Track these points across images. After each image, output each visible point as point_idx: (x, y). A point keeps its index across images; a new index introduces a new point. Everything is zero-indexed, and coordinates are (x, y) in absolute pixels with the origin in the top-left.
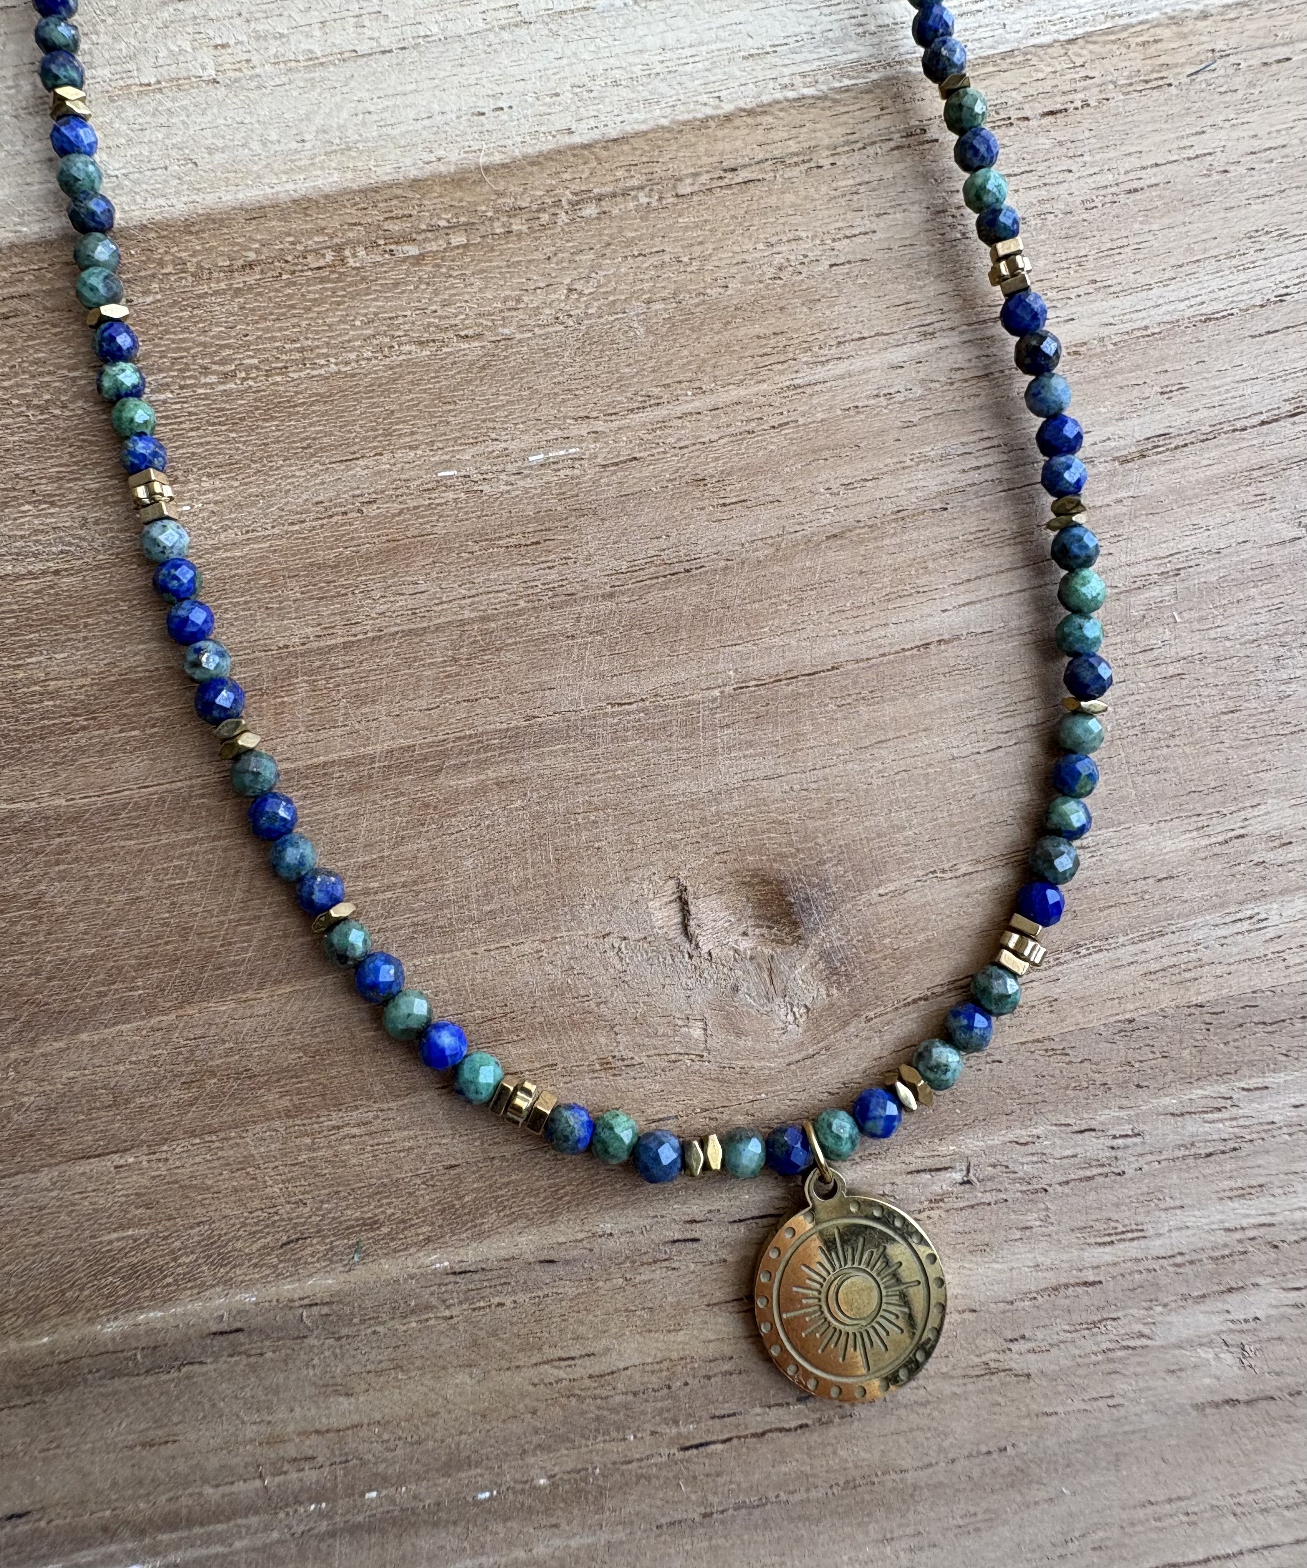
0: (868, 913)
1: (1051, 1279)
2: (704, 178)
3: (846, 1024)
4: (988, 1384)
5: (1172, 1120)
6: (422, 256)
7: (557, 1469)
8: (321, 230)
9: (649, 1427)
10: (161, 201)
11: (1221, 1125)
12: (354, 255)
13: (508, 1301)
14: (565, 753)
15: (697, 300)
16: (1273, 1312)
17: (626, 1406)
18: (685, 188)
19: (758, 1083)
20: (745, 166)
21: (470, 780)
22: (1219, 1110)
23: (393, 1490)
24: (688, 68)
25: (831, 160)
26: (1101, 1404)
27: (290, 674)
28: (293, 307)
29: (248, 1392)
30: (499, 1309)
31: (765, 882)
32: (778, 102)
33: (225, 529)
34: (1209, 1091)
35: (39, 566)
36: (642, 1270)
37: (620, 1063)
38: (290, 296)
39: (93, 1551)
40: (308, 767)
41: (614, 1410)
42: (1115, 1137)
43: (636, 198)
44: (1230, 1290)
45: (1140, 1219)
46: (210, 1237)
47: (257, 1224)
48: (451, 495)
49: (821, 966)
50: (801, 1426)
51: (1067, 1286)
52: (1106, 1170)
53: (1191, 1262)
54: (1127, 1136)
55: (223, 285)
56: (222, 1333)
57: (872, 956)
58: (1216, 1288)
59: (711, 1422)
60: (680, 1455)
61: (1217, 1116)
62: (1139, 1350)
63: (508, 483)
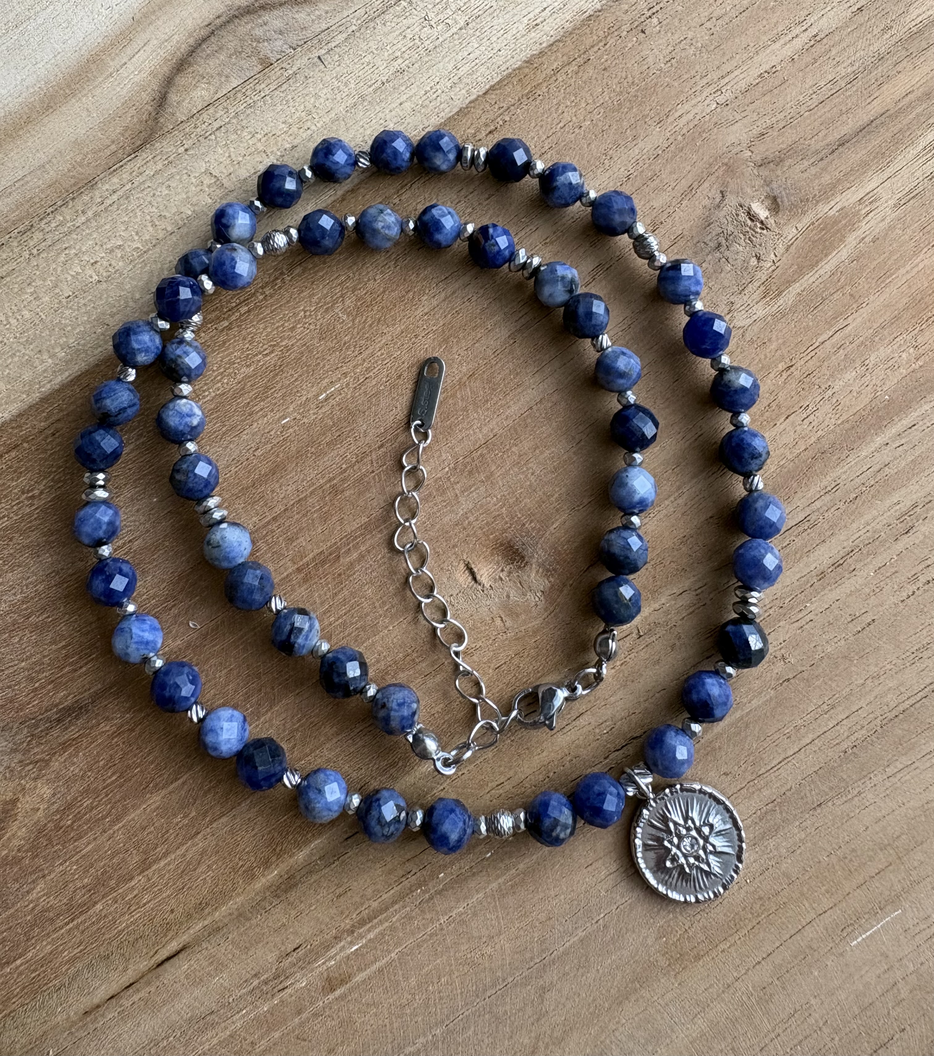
3: (562, 590)
19: (535, 633)
31: (503, 544)
39: (335, 948)
48: (292, 430)
49: (541, 570)
63: (314, 414)
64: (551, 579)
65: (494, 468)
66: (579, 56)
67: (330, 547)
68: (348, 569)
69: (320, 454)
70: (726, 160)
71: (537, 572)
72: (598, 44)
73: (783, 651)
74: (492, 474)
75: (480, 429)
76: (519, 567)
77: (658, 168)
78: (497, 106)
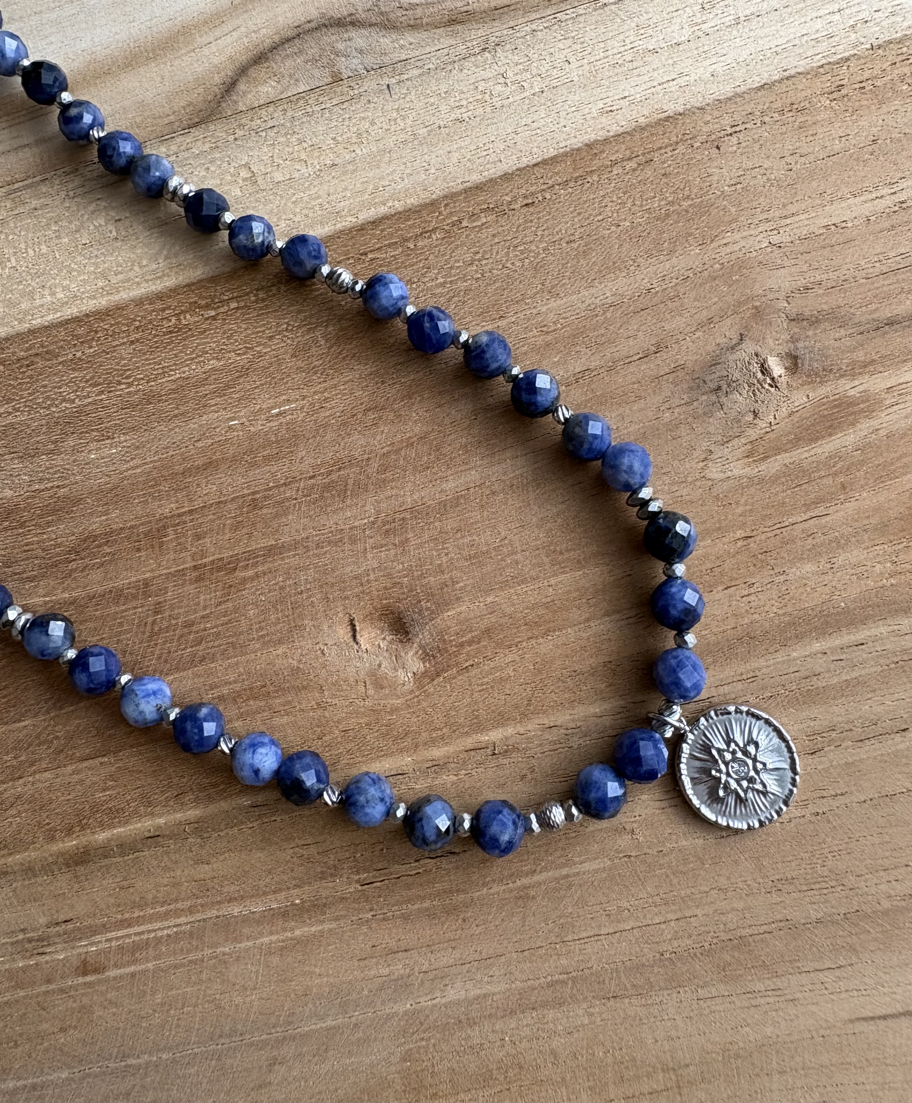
0: (443, 625)
6: (217, 314)
7: (304, 896)
8: (169, 308)
10: (94, 301)
12: (185, 318)
13: (279, 820)
14: (294, 556)
19: (392, 711)
20: (371, 251)
21: (250, 573)
24: (342, 203)
25: (414, 244)
27: (165, 527)
28: (157, 347)
29: (163, 864)
30: (275, 823)
31: (392, 613)
32: (386, 216)
33: (132, 459)
35: (51, 484)
37: (326, 705)
38: (156, 342)
39: (100, 936)
40: (176, 571)
47: (163, 787)
48: (236, 434)
49: (420, 652)
50: (417, 874)
55: (125, 340)
56: (150, 837)
59: (375, 873)
60: (360, 888)
63: (262, 425)
64: (428, 665)
65: (411, 535)
66: (644, 154)
67: (231, 557)
68: (240, 584)
69: (253, 465)
70: (758, 304)
71: (417, 653)
72: (666, 147)
73: (635, 825)
74: (407, 540)
75: (412, 493)
76: (401, 641)
77: (682, 291)
78: (541, 181)
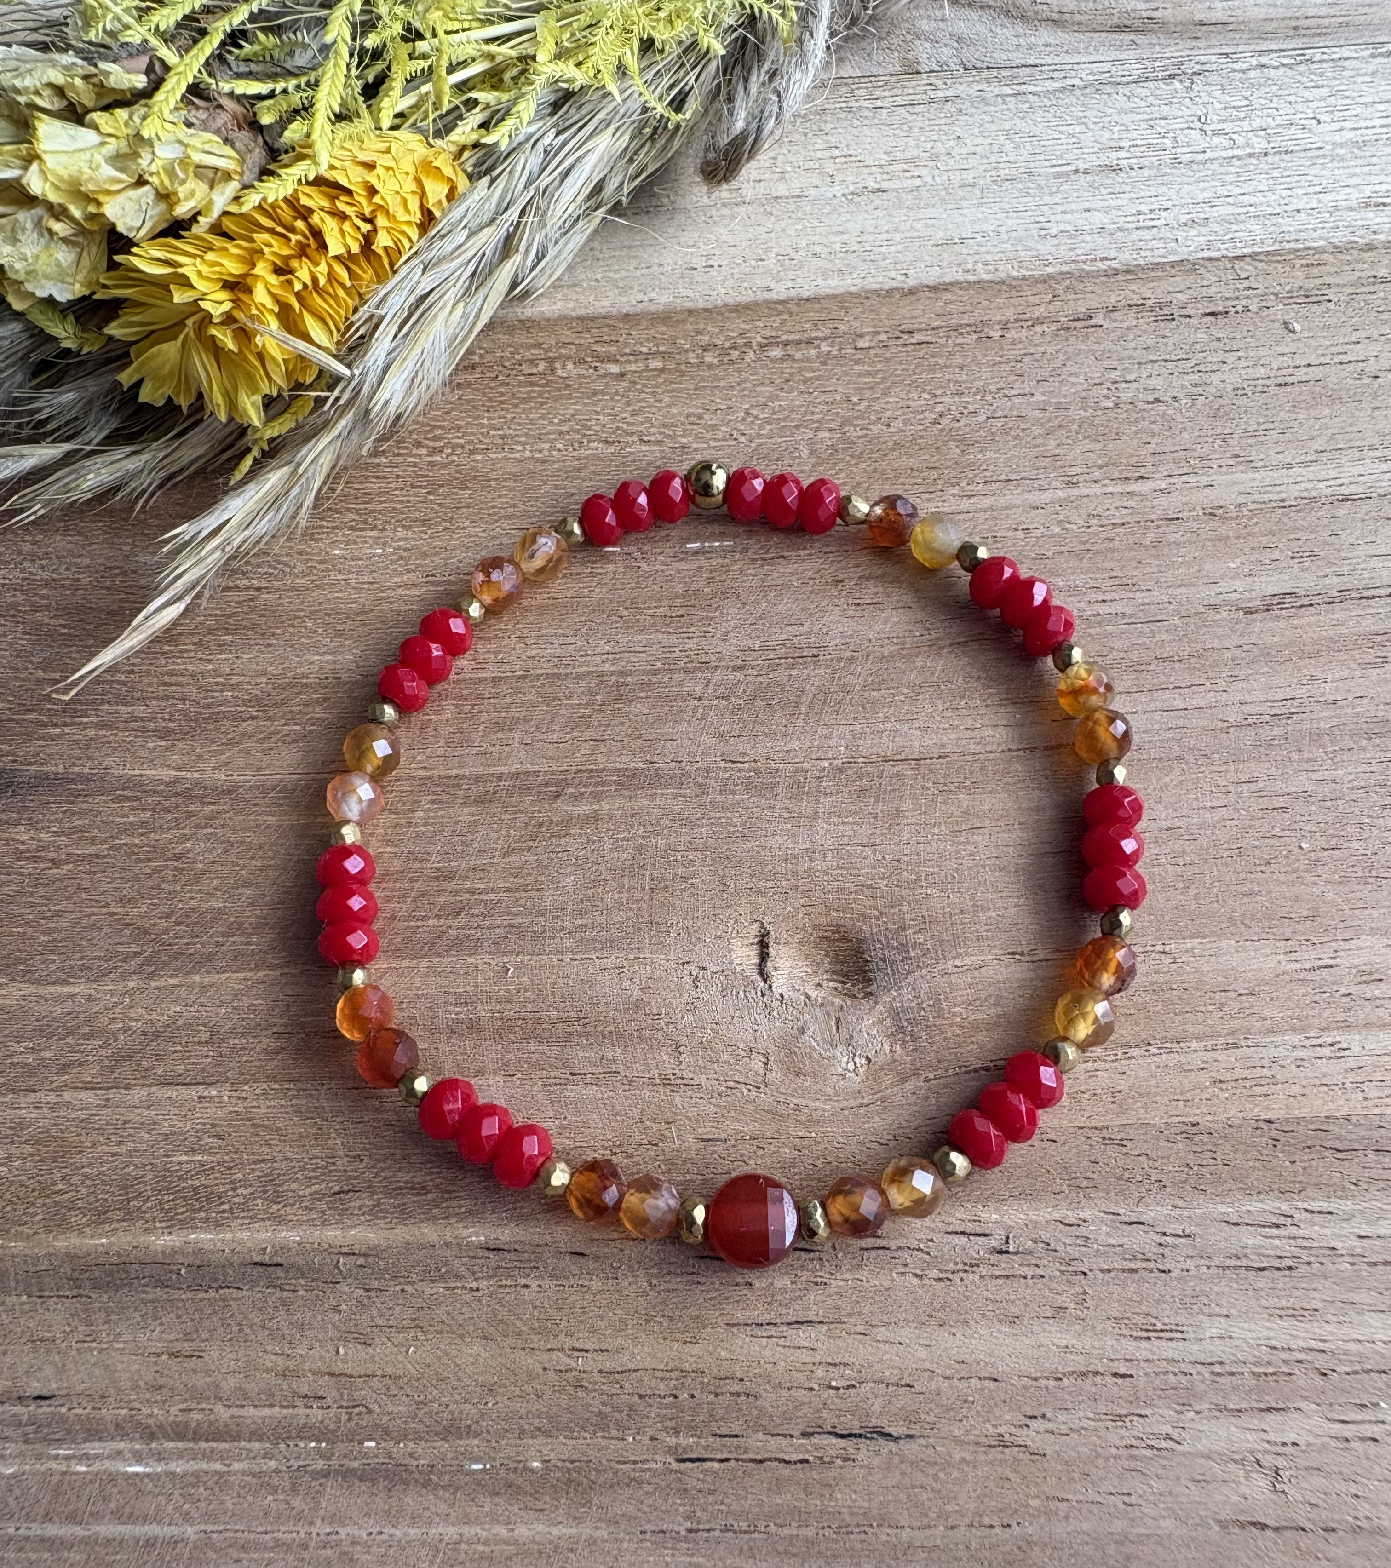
0: (942, 981)
1: (1079, 1363)
2: (883, 337)
3: (905, 1080)
4: (1000, 1456)
5: (1227, 1228)
6: (623, 373)
7: (552, 1456)
8: (539, 346)
9: (650, 1432)
11: (1277, 1242)
12: (563, 368)
13: (534, 1286)
15: (860, 433)
16: (1312, 1440)
17: (631, 1408)
18: (862, 343)
19: (811, 1122)
20: (920, 330)
22: (1278, 1226)
23: (392, 1443)
24: (883, 249)
25: (1000, 333)
26: (1117, 1500)
28: (503, 402)
29: (273, 1324)
30: (525, 1291)
31: (845, 939)
32: (958, 283)
33: (408, 571)
34: (1269, 1205)
36: (667, 1278)
37: (679, 1081)
38: (502, 394)
39: (103, 1444)
41: (617, 1409)
42: (1164, 1234)
43: (818, 347)
44: (1269, 1410)
45: (1181, 1319)
46: (271, 1174)
47: (314, 1170)
48: (611, 567)
49: (888, 1022)
50: (802, 1461)
51: (1096, 1373)
52: (1151, 1265)
53: (1232, 1374)
54: (1178, 1236)
56: (262, 1264)
57: (940, 1022)
58: (1254, 1405)
59: (711, 1439)
60: (675, 1465)
61: (1275, 1231)
62: (1164, 1453)
63: (664, 563)
64: (897, 1049)
67: (553, 774)
68: (559, 823)
69: (632, 626)
71: (881, 1022)
74: (899, 813)
76: (852, 995)
